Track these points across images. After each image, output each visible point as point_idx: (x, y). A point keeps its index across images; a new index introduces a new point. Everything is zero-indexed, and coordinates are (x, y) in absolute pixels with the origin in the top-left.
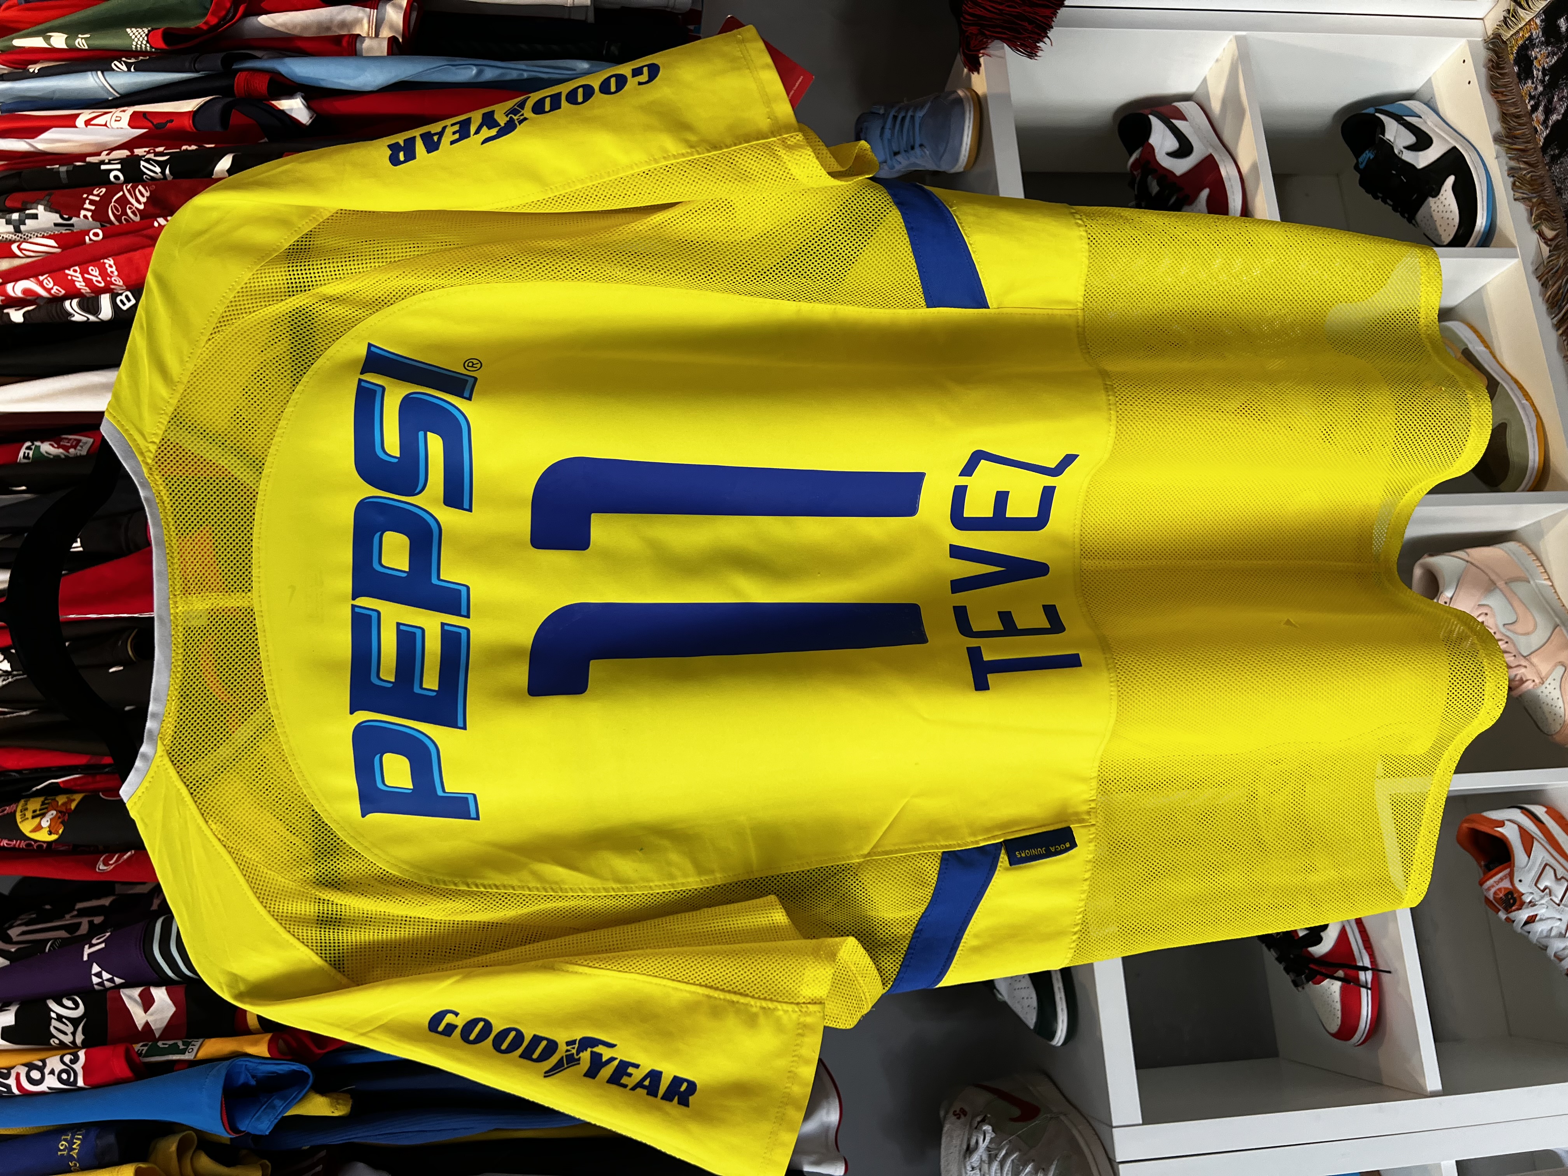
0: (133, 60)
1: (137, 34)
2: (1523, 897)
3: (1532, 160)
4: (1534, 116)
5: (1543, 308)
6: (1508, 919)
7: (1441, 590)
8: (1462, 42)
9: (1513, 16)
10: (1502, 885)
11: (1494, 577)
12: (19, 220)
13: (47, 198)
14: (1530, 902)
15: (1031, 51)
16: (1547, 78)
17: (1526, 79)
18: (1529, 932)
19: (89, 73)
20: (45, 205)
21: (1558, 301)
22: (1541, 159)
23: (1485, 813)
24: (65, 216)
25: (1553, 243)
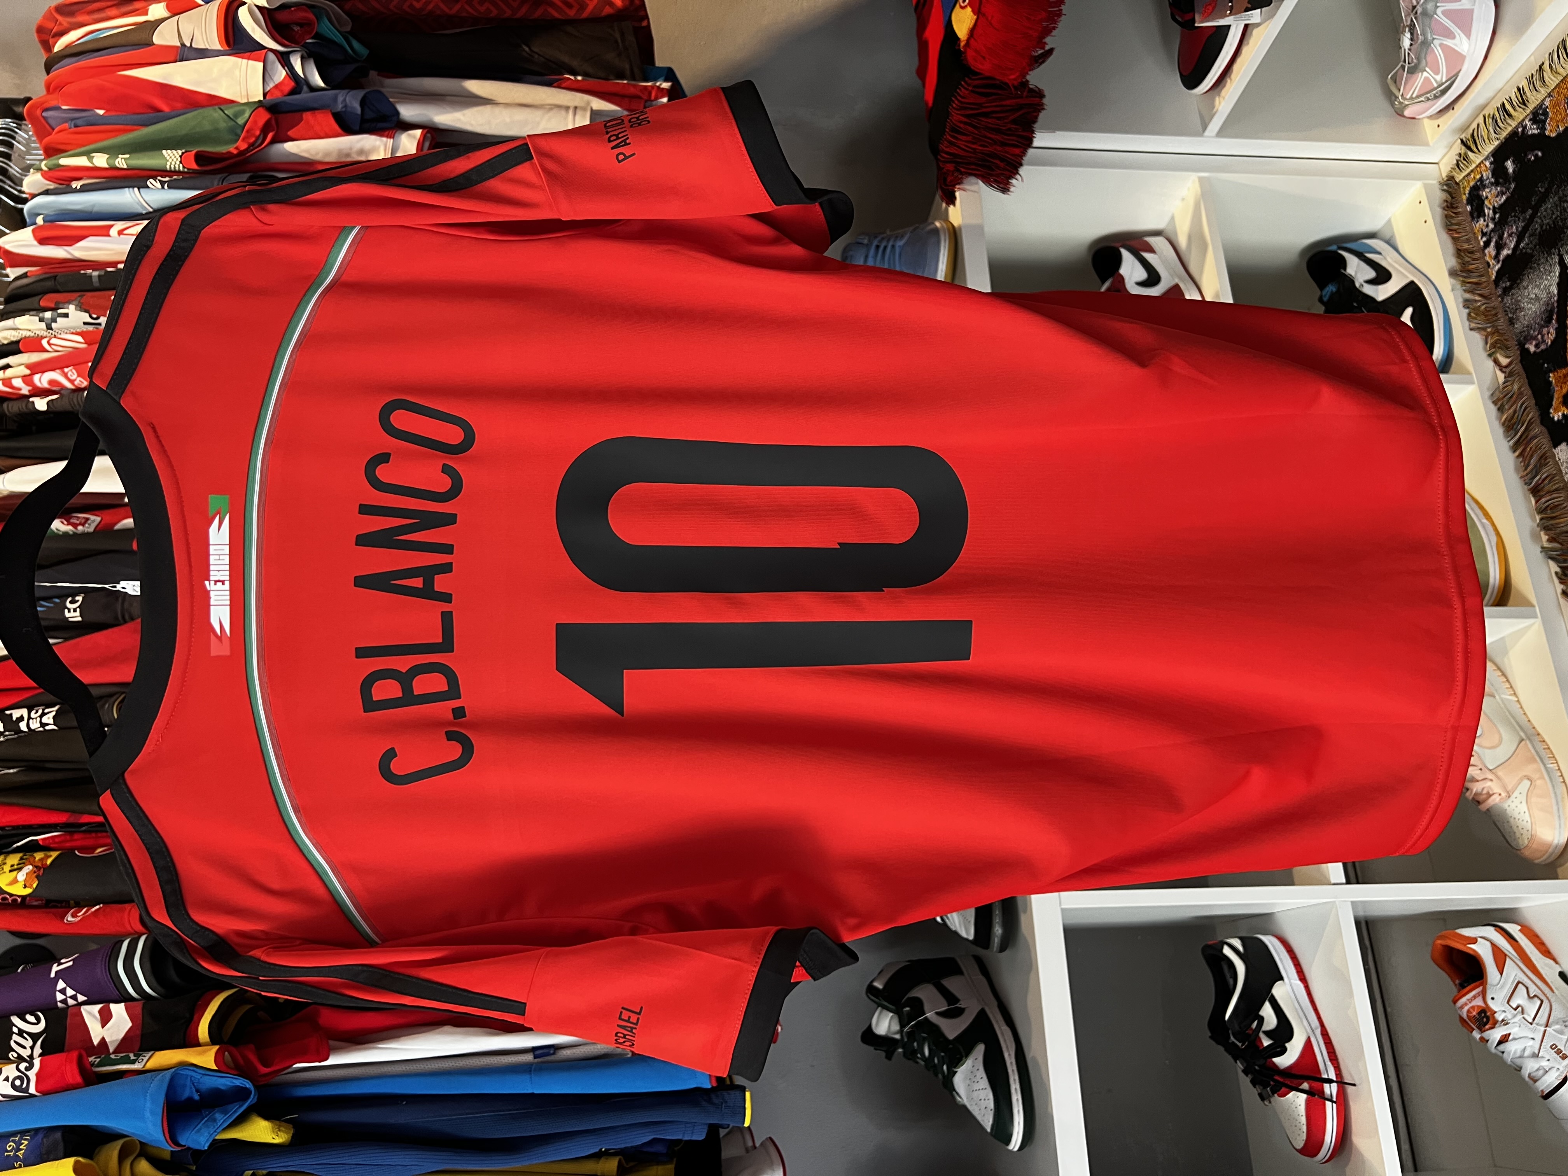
0: (167, 179)
1: (171, 155)
2: (1496, 1015)
3: (1485, 292)
4: (1486, 251)
5: (1500, 431)
6: (1482, 1039)
8: (1418, 185)
9: (1464, 159)
10: (1474, 1003)
12: (52, 318)
13: (79, 299)
14: (1503, 1020)
15: (1004, 188)
16: (1497, 216)
17: (1479, 217)
18: (1503, 1052)
19: (127, 189)
20: (76, 306)
21: (1513, 425)
22: (1493, 292)
23: (1459, 931)
24: (95, 316)
25: (1508, 370)
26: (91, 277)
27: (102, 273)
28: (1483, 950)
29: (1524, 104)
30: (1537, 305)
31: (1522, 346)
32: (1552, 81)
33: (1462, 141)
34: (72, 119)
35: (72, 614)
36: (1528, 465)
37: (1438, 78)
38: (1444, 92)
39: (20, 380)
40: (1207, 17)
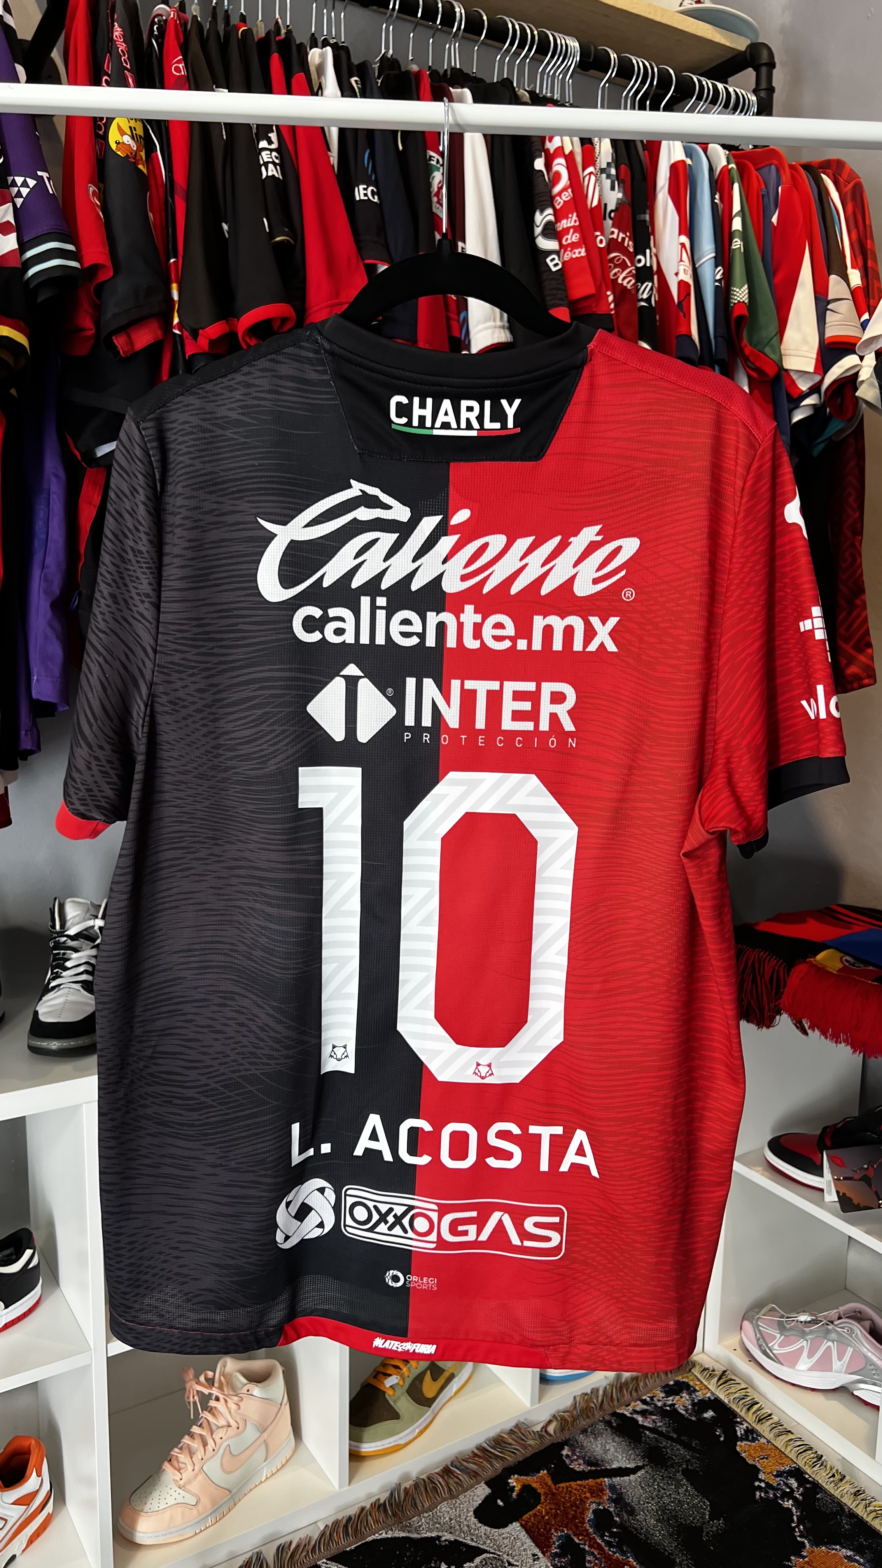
0: (723, 284)
1: (744, 293)
3: (606, 1406)
4: (639, 1402)
5: (492, 1434)
7: (259, 1385)
9: (710, 1374)
11: (269, 1429)
12: (610, 174)
13: (625, 201)
16: (668, 1408)
17: (665, 1392)
19: (714, 246)
20: (621, 199)
21: (499, 1444)
22: (607, 1412)
23: (45, 1459)
24: (612, 215)
25: (543, 1433)
26: (645, 213)
27: (648, 224)
28: (31, 1483)
29: (759, 1421)
30: (601, 1452)
31: (566, 1443)
32: (780, 1443)
33: (725, 1371)
34: (768, 193)
35: (362, 192)
36: (467, 1462)
37: (776, 1347)
38: (765, 1353)
39: (560, 145)
40: (831, 1159)
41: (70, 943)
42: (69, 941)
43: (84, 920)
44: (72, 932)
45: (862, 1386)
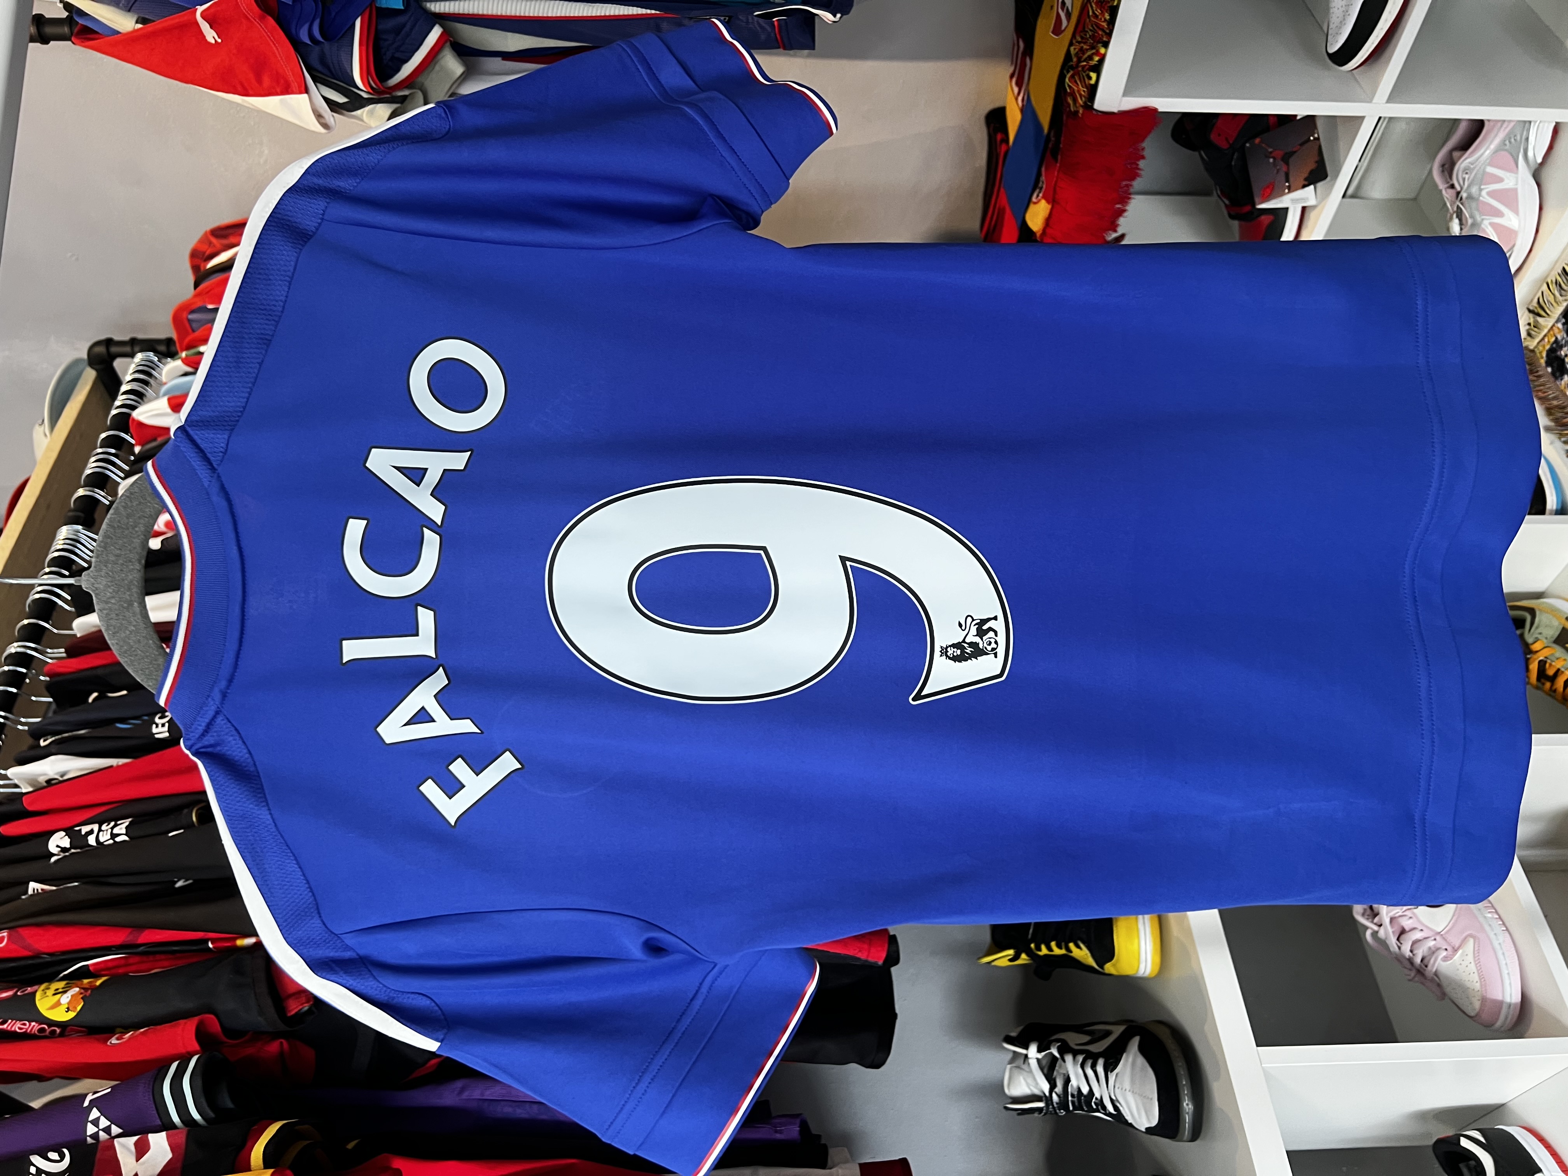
9: (1534, 327)
40: (1266, 199)
41: (1059, 1089)
42: (1056, 1090)
43: (1031, 1072)
44: (1045, 1087)
45: (1530, 154)
